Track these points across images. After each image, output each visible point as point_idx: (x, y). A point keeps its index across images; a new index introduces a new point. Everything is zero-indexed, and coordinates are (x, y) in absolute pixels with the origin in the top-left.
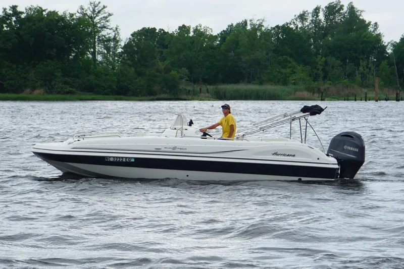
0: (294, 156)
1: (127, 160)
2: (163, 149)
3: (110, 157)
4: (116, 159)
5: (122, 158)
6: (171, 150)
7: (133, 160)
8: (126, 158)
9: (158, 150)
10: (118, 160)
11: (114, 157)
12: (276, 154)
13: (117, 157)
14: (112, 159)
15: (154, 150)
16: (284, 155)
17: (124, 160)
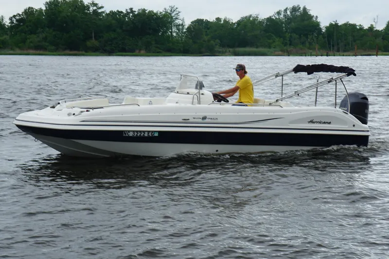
0: (329, 123)
1: (150, 134)
2: (192, 120)
3: (129, 131)
4: (136, 134)
5: (144, 132)
6: (201, 121)
7: (156, 135)
8: (149, 132)
9: (186, 120)
10: (139, 135)
11: (134, 131)
12: (312, 122)
13: (137, 132)
14: (131, 134)
15: (181, 120)
16: (320, 123)
17: (146, 135)
